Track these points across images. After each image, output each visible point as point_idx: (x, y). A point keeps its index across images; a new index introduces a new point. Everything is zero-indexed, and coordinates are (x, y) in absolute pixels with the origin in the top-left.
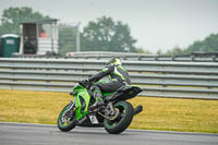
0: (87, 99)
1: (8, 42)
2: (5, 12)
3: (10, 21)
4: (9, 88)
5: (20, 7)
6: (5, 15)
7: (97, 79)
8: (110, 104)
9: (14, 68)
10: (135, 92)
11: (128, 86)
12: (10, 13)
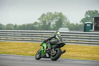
0: (45, 47)
2: (87, 12)
3: (89, 16)
7: (50, 39)
8: (53, 49)
9: (90, 37)
10: (63, 45)
11: (61, 42)
12: (88, 13)
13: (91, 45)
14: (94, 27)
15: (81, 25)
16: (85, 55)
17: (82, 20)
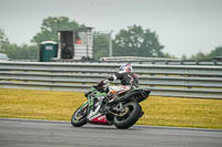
1: (47, 48)
2: (45, 21)
3: (49, 29)
4: (48, 89)
5: (58, 17)
6: (45, 24)
12: (48, 22)
13: (54, 89)
14: (60, 51)
15: (32, 47)
16: (42, 109)
17: (35, 38)
